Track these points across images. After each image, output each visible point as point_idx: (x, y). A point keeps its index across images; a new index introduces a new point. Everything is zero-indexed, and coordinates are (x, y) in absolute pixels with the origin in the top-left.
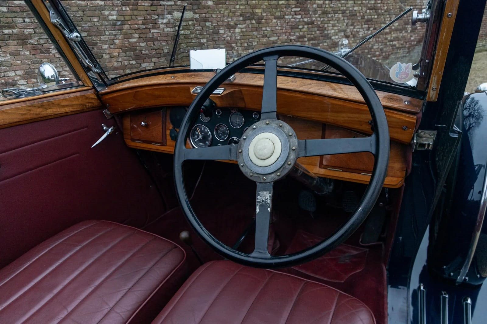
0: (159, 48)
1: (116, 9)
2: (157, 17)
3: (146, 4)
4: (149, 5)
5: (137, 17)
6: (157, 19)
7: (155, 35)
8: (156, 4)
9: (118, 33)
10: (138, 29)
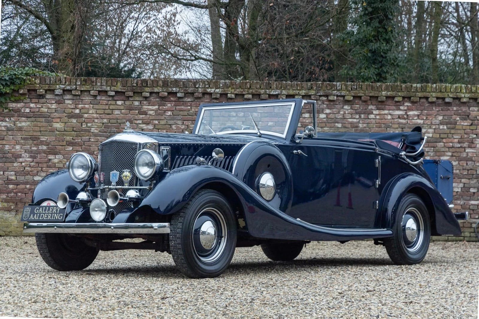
0: (472, 168)
1: (434, 127)
2: (475, 136)
3: (466, 124)
4: (469, 124)
5: (453, 135)
6: (475, 138)
7: (470, 155)
8: (476, 124)
9: (431, 150)
10: (453, 147)
